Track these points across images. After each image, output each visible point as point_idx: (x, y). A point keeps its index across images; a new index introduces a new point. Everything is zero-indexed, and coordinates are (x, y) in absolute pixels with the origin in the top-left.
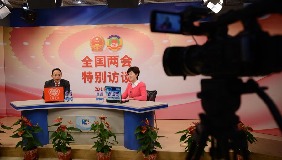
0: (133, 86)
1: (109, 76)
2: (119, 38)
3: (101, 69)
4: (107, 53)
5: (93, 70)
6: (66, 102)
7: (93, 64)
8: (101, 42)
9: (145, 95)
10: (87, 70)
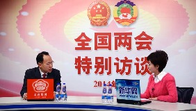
0: (157, 81)
1: (117, 64)
2: (132, 4)
3: (104, 53)
4: (114, 27)
5: (92, 54)
6: (57, 102)
7: (92, 44)
8: (105, 12)
9: (174, 93)
10: (83, 54)
